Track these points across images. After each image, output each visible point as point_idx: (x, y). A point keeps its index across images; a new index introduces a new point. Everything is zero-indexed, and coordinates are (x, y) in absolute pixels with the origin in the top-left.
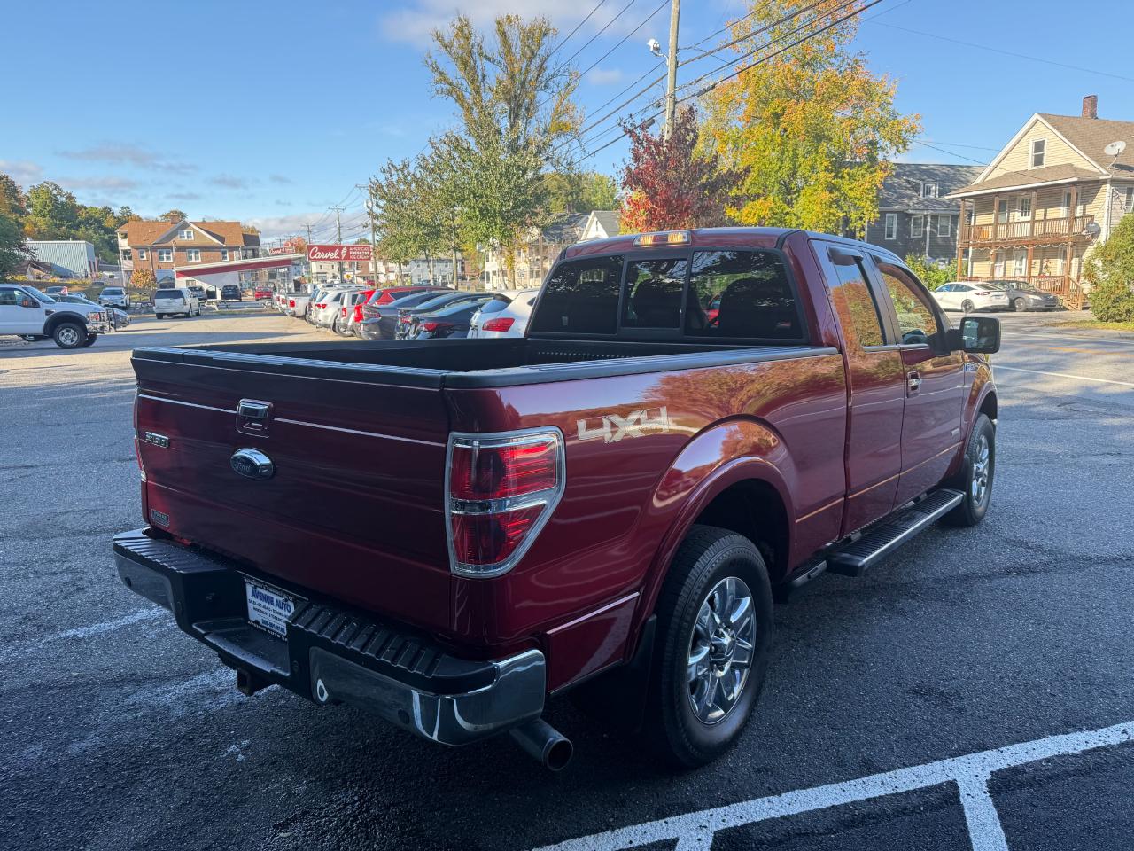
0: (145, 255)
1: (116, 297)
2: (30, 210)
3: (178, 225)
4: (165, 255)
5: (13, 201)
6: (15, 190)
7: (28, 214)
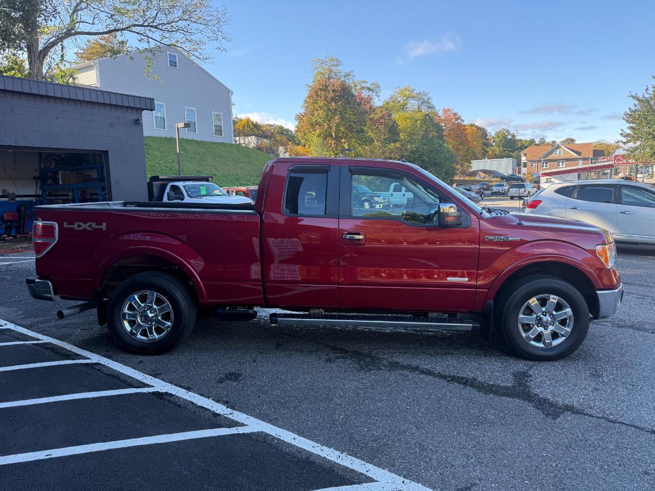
0: (534, 164)
1: (500, 188)
2: (494, 144)
3: (554, 147)
4: (545, 164)
5: (485, 141)
6: (486, 135)
7: (493, 146)
